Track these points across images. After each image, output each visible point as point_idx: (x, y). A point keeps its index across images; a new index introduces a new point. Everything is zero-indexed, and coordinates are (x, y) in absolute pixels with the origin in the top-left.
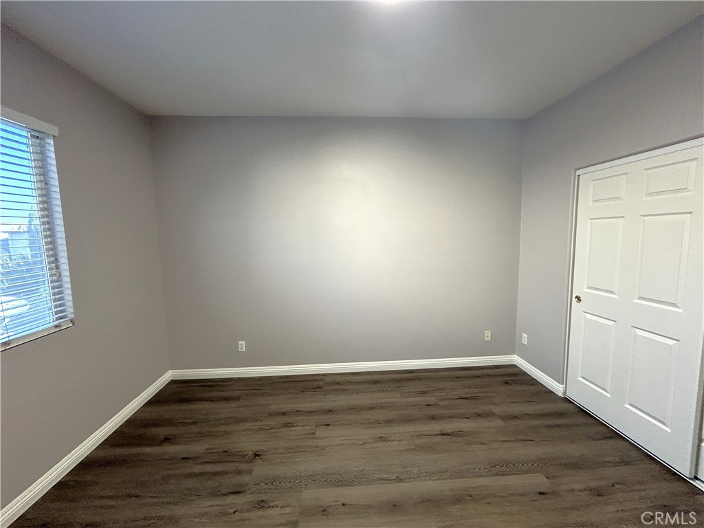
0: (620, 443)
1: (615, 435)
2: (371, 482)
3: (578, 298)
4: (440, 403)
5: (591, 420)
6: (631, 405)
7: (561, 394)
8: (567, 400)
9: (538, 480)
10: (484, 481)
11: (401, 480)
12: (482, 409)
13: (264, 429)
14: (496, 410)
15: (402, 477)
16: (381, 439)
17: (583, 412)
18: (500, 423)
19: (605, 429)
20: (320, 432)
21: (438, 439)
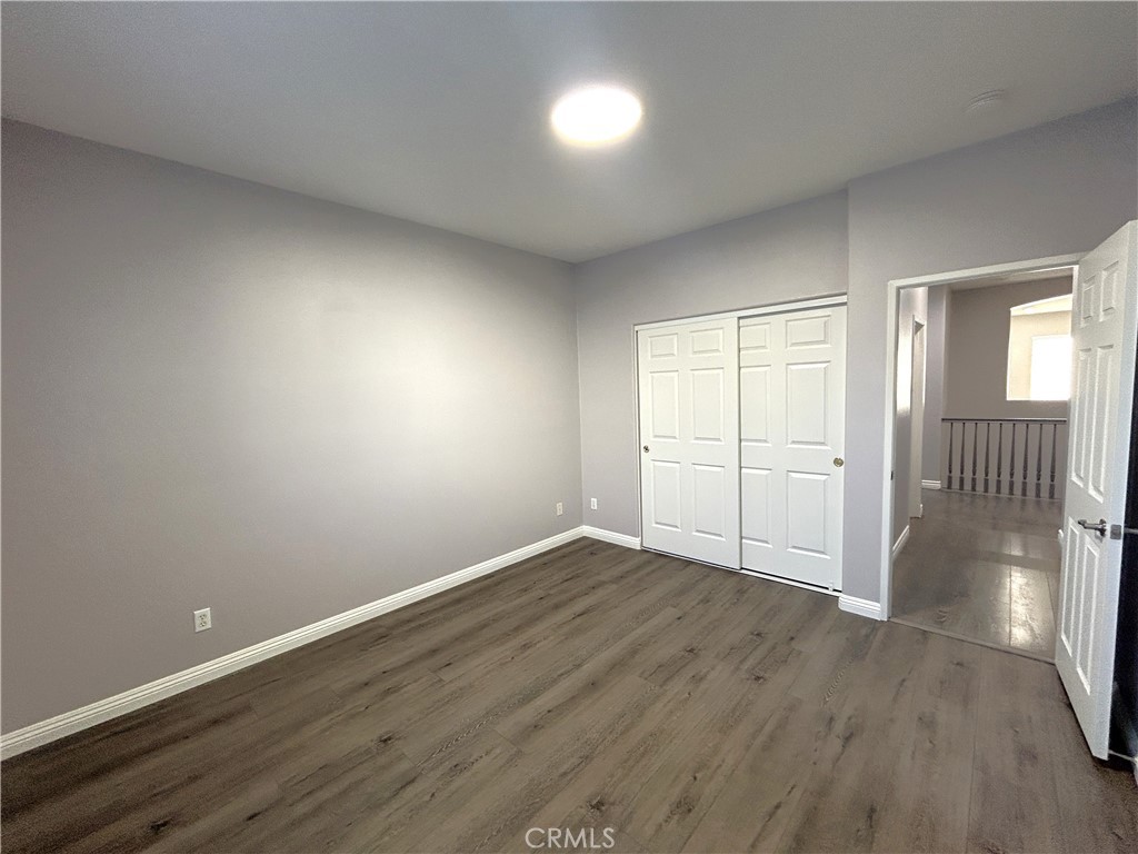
0: (692, 567)
1: (688, 563)
2: (554, 682)
3: (646, 449)
4: (552, 592)
5: (668, 560)
6: (698, 531)
7: (639, 548)
8: (644, 551)
9: (670, 613)
10: (640, 631)
11: (579, 666)
12: (591, 582)
13: (359, 713)
14: (602, 578)
15: (577, 663)
16: (525, 647)
17: (660, 555)
18: (614, 587)
19: (679, 562)
20: (447, 675)
21: (579, 620)
